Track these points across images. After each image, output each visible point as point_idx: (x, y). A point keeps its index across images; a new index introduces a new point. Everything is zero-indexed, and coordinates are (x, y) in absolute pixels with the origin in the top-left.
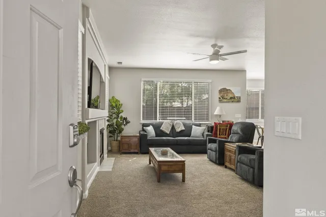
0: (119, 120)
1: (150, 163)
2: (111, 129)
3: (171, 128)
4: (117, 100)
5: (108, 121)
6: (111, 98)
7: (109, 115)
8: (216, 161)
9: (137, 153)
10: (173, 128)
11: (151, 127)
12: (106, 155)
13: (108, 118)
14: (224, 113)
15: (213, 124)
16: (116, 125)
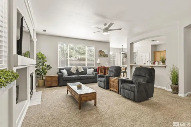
0: (44, 66)
1: (68, 93)
2: (38, 73)
3: (76, 70)
4: (42, 54)
5: (36, 67)
6: (38, 53)
7: (37, 63)
8: (104, 87)
9: (56, 86)
10: (77, 70)
11: (65, 70)
12: (35, 90)
13: (36, 66)
14: (102, 62)
15: (97, 68)
16: (42, 70)
